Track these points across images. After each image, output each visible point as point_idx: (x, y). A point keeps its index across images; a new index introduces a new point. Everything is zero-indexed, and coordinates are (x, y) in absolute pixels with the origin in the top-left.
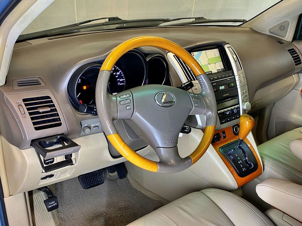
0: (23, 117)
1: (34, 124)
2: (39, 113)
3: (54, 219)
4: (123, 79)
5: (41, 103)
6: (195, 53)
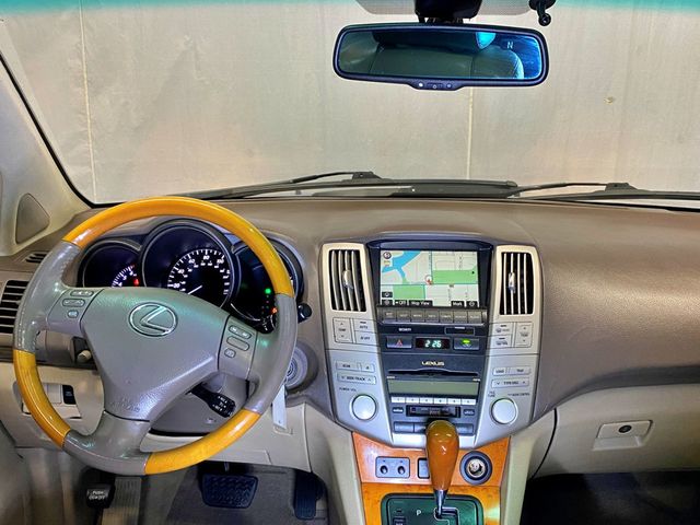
6: (396, 254)
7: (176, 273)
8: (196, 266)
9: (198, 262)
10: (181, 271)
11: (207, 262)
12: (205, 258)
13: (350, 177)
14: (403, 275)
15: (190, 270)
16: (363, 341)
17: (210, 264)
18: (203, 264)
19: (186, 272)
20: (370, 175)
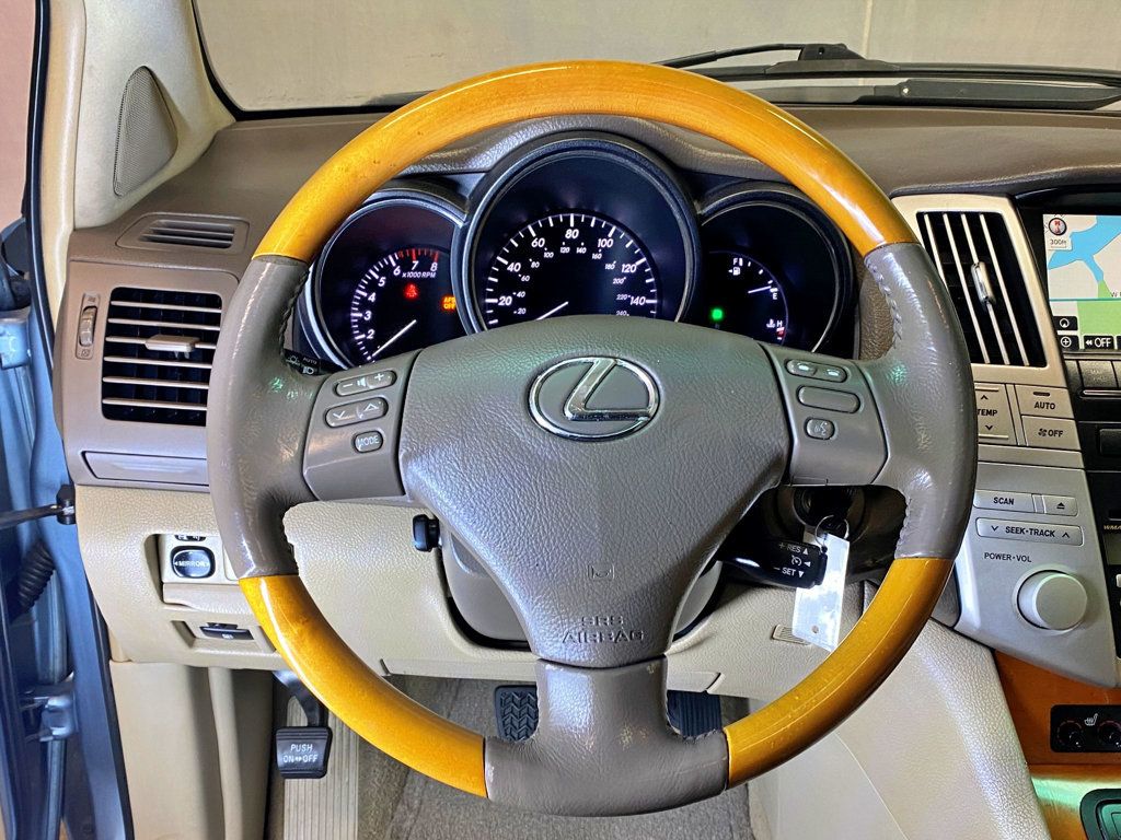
0: (80, 352)
1: (108, 391)
2: (143, 352)
3: (360, 817)
4: (650, 296)
5: (168, 316)
6: (1078, 223)
7: (503, 273)
8: (549, 255)
9: (553, 243)
10: (513, 267)
11: (573, 244)
12: (571, 234)
13: (794, 55)
14: (1098, 274)
15: (535, 265)
16: (1048, 440)
17: (581, 251)
18: (565, 250)
19: (526, 269)
20: (840, 52)
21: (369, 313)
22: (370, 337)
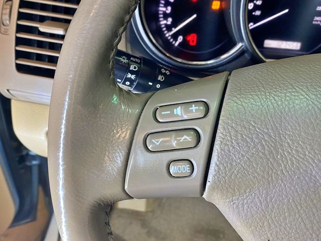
0: (3, 30)
21: (169, 8)
22: (169, 23)
